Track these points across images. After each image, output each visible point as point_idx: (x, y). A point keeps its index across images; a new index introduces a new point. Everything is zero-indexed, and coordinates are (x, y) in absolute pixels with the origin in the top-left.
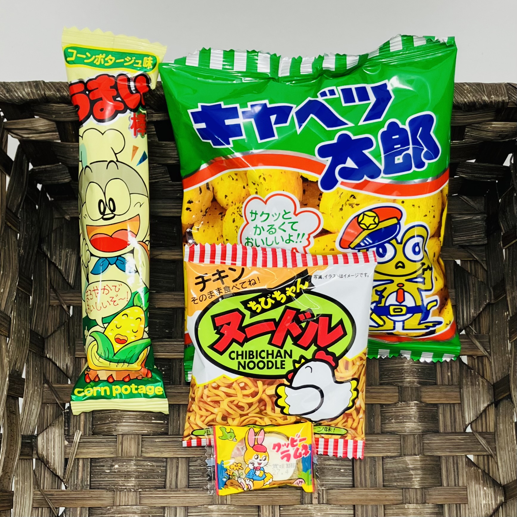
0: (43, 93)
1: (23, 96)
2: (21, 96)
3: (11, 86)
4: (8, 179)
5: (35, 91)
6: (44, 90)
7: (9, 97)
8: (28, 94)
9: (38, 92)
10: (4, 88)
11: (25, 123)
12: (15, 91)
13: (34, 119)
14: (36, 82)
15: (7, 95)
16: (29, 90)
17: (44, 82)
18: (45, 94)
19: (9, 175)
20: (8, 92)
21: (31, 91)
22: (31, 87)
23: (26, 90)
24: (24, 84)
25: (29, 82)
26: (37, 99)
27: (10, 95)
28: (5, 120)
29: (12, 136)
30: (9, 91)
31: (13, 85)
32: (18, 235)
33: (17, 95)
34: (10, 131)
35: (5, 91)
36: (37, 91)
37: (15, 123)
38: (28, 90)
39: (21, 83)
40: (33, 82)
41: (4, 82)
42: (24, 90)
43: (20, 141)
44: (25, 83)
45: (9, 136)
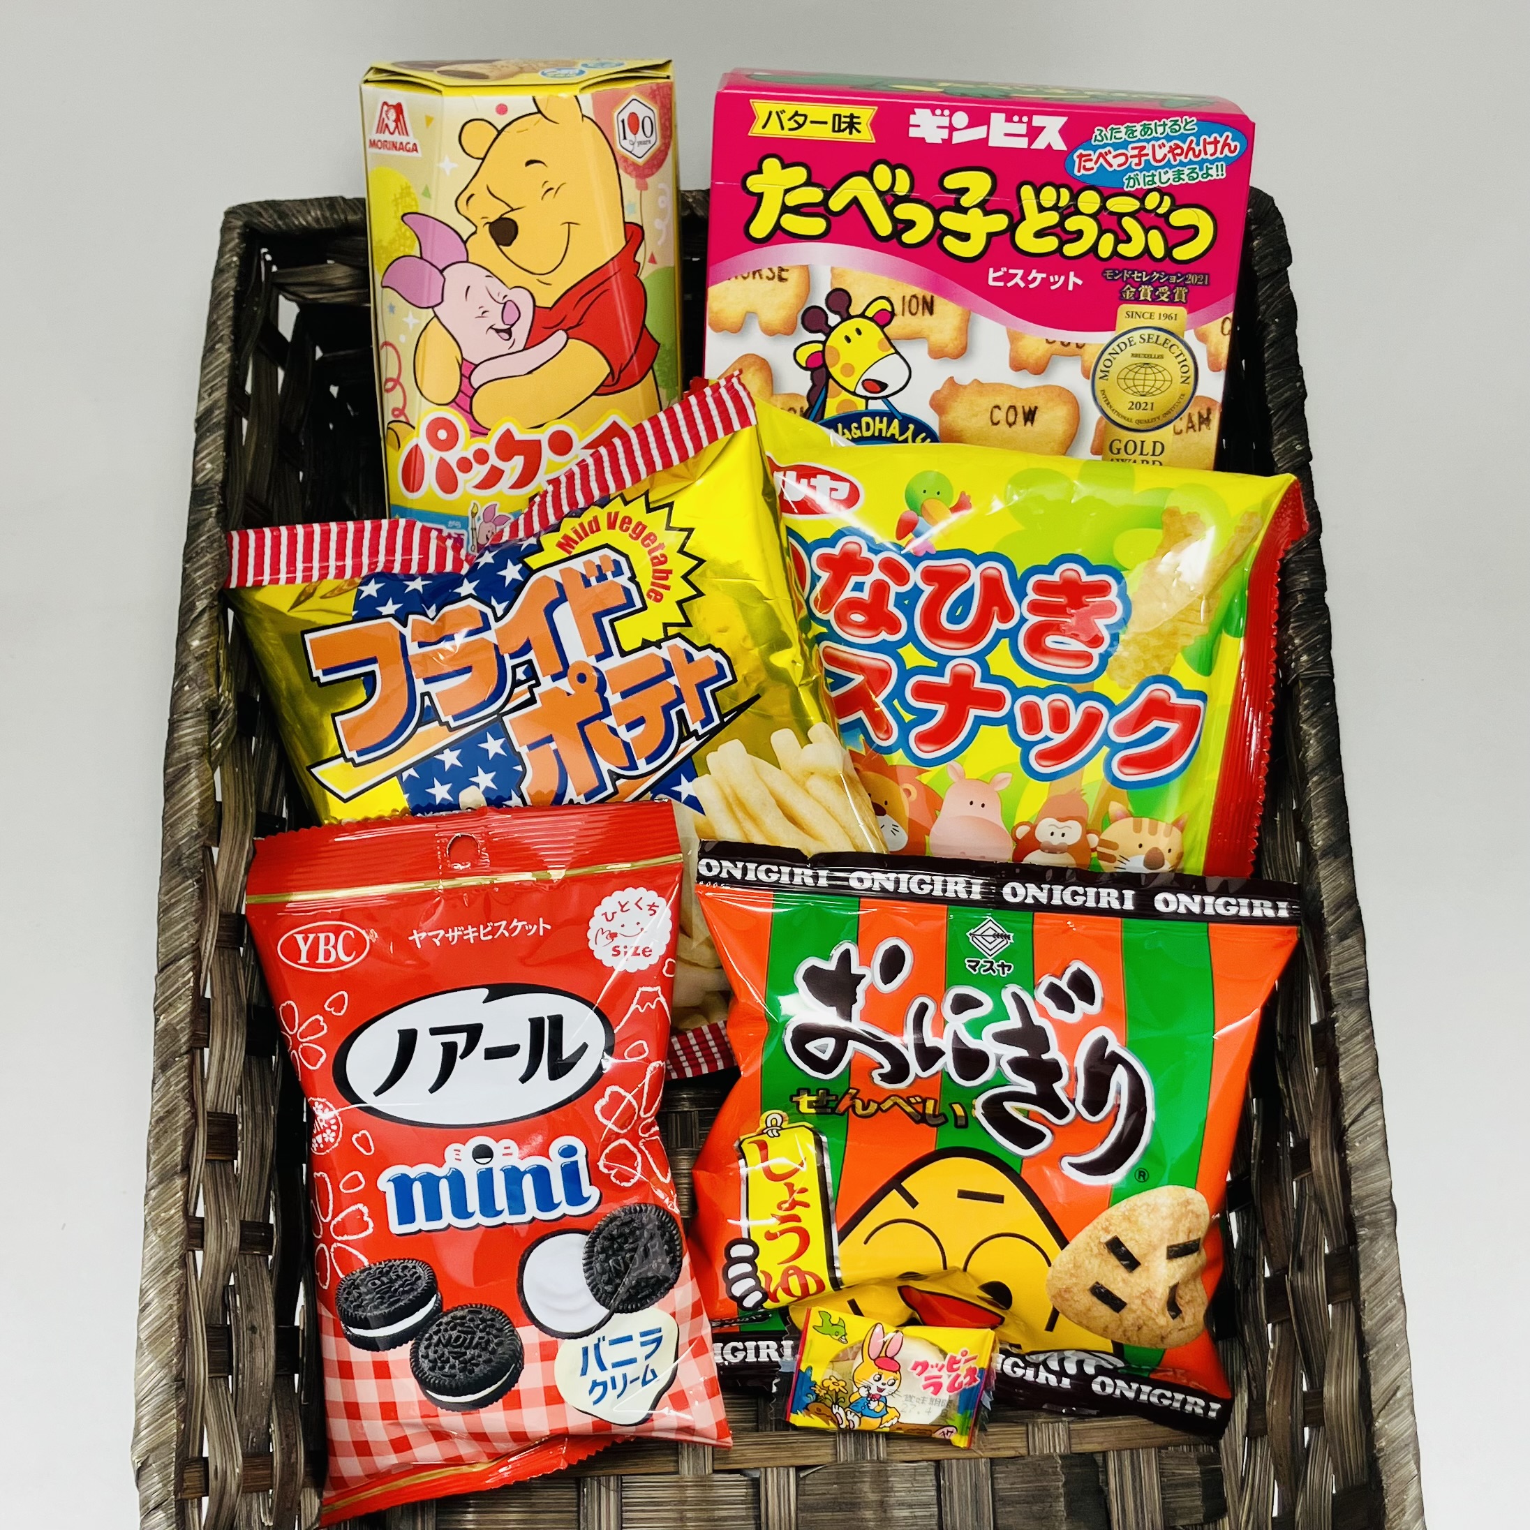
0: (342, 217)
1: (307, 222)
2: (304, 223)
3: (287, 206)
4: (281, 374)
5: (328, 214)
6: (344, 212)
7: (284, 227)
8: (317, 220)
9: (335, 216)
10: (275, 211)
11: (309, 274)
12: (293, 215)
13: (324, 266)
14: (330, 199)
15: (280, 223)
16: (319, 213)
17: (343, 198)
18: (346, 219)
19: (283, 368)
20: (280, 218)
21: (323, 215)
22: (321, 209)
23: (313, 214)
24: (309, 203)
25: (317, 199)
26: (332, 229)
27: (285, 223)
28: (274, 269)
29: (286, 298)
30: (282, 215)
31: (290, 205)
32: (301, 474)
33: (297, 223)
34: (283, 289)
35: (275, 216)
36: (332, 215)
37: (291, 275)
38: (315, 213)
39: (303, 202)
40: (325, 199)
41: (274, 201)
42: (309, 212)
43: (300, 305)
44: (311, 201)
45: (281, 298)
